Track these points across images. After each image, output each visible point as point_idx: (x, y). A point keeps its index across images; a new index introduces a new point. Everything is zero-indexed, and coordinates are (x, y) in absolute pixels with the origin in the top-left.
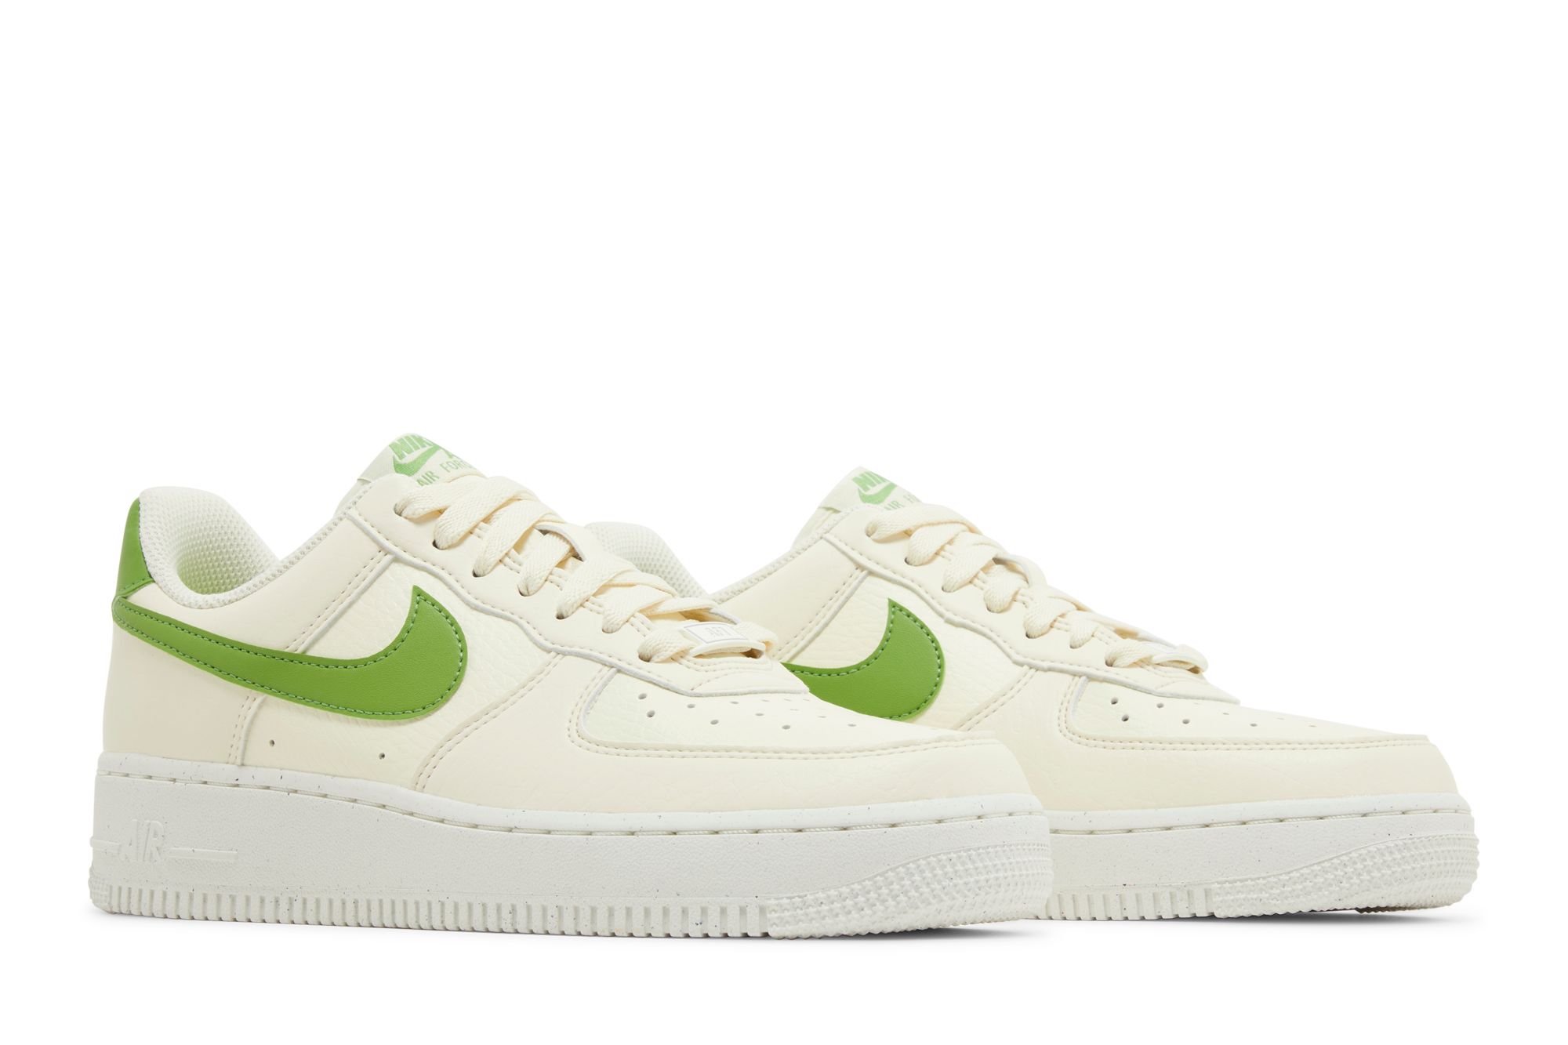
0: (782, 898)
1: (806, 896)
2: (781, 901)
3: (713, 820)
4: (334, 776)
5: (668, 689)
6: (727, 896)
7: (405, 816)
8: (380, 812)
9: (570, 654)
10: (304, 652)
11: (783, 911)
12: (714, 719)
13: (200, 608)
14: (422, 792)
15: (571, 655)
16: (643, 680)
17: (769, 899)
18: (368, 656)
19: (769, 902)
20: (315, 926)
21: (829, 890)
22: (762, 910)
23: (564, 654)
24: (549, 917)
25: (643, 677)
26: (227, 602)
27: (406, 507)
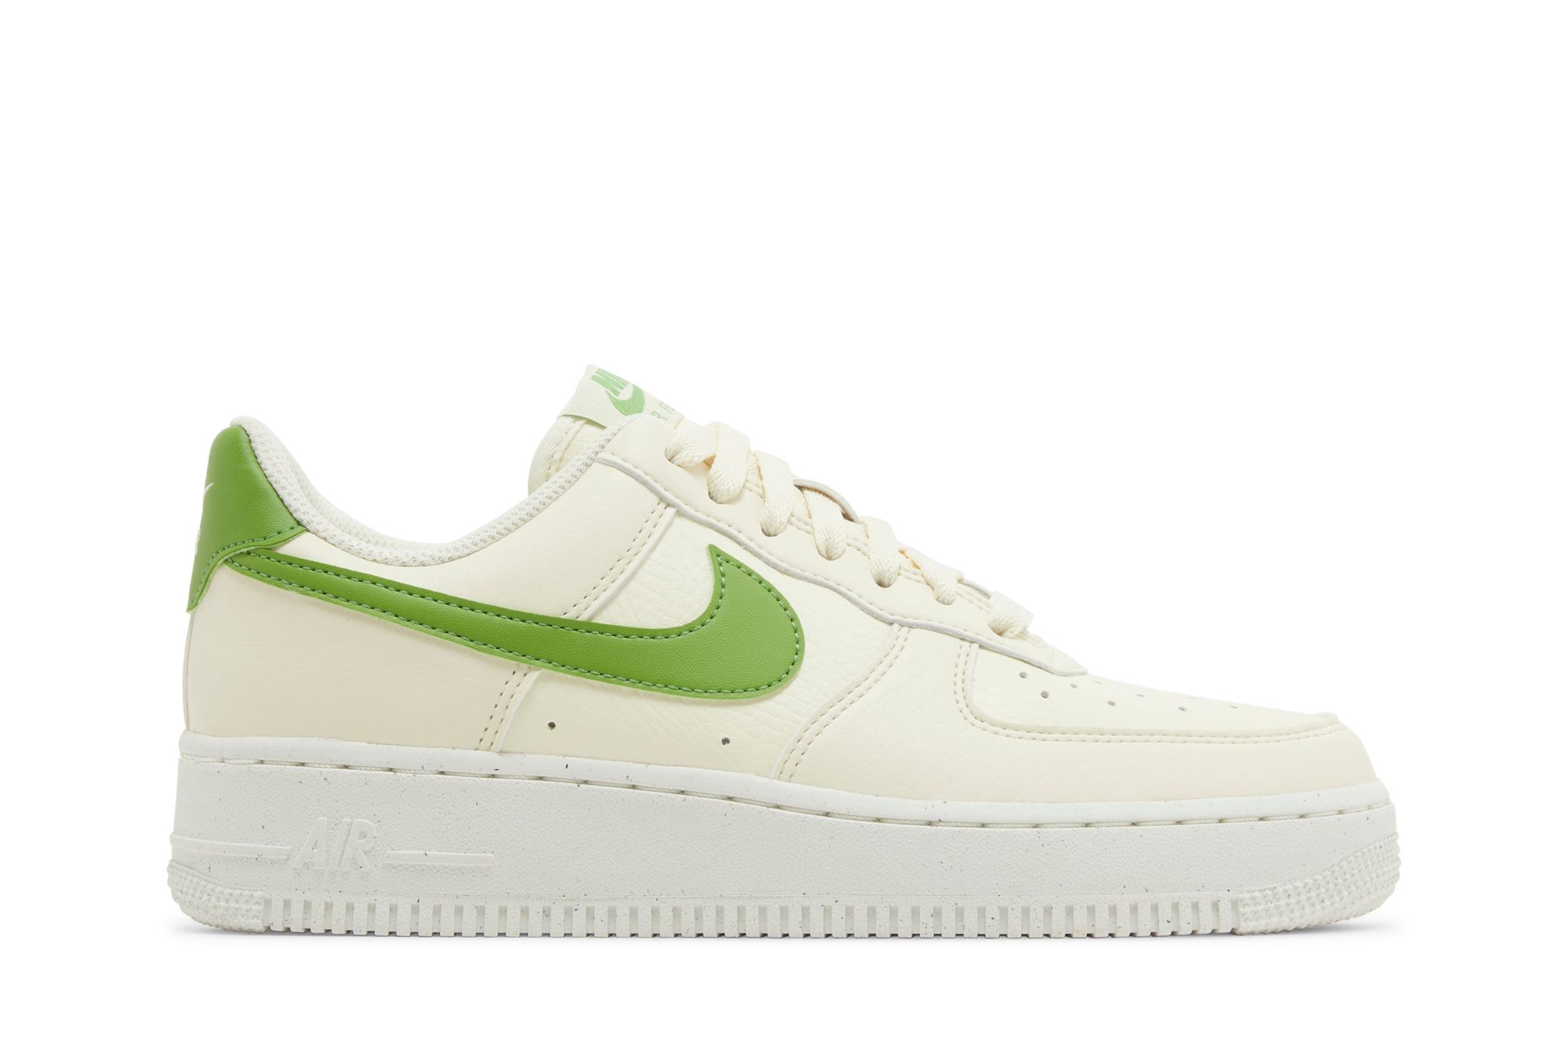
0: (1254, 891)
1: (1275, 888)
2: (1254, 894)
3: (1175, 810)
4: (649, 764)
5: (1040, 668)
6: (1199, 890)
7: (771, 809)
8: (731, 805)
9: (920, 626)
10: (591, 618)
11: (1256, 905)
12: (1113, 700)
13: (404, 565)
14: (789, 781)
15: (920, 628)
16: (1012, 657)
17: (1242, 892)
18: (681, 625)
19: (1241, 896)
20: (627, 939)
21: (1295, 882)
22: (1235, 904)
23: (911, 626)
24: (988, 920)
25: (1012, 653)
26: (446, 560)
27: (677, 453)
